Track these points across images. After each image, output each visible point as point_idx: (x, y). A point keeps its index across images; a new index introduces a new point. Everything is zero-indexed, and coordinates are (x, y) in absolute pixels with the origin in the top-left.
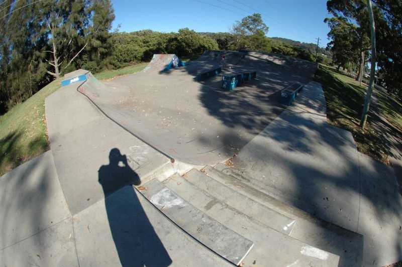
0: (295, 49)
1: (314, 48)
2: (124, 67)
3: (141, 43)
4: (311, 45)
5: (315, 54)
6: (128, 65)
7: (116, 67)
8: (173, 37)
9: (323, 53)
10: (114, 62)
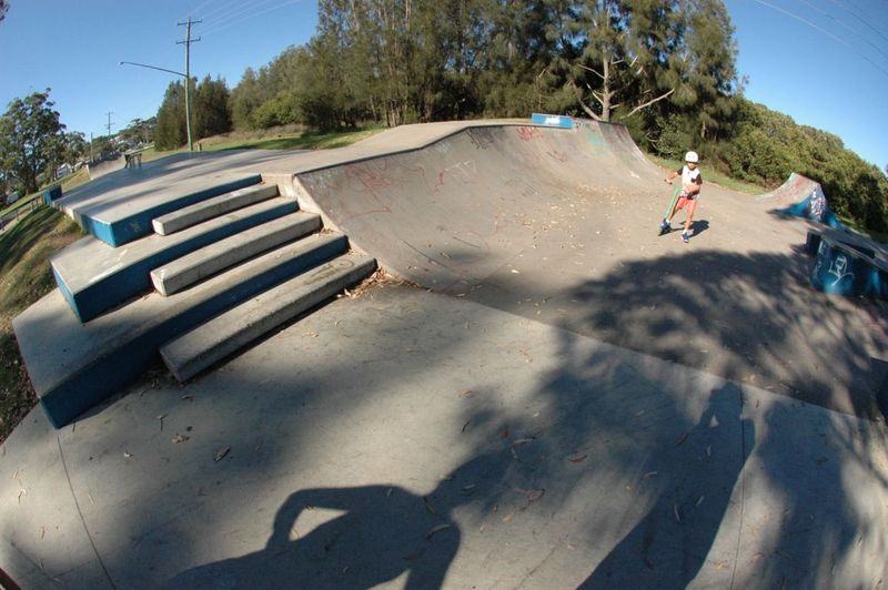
2: (751, 181)
3: (807, 153)
6: (761, 184)
7: (732, 173)
8: (872, 173)
10: (729, 157)
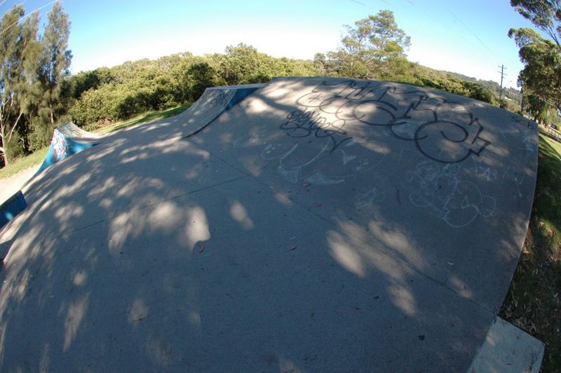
0: (467, 86)
1: (495, 88)
4: (491, 83)
5: (498, 97)
9: (507, 96)
